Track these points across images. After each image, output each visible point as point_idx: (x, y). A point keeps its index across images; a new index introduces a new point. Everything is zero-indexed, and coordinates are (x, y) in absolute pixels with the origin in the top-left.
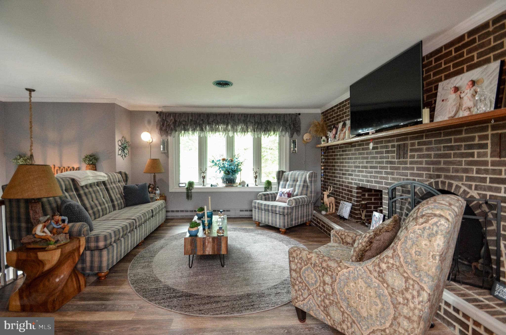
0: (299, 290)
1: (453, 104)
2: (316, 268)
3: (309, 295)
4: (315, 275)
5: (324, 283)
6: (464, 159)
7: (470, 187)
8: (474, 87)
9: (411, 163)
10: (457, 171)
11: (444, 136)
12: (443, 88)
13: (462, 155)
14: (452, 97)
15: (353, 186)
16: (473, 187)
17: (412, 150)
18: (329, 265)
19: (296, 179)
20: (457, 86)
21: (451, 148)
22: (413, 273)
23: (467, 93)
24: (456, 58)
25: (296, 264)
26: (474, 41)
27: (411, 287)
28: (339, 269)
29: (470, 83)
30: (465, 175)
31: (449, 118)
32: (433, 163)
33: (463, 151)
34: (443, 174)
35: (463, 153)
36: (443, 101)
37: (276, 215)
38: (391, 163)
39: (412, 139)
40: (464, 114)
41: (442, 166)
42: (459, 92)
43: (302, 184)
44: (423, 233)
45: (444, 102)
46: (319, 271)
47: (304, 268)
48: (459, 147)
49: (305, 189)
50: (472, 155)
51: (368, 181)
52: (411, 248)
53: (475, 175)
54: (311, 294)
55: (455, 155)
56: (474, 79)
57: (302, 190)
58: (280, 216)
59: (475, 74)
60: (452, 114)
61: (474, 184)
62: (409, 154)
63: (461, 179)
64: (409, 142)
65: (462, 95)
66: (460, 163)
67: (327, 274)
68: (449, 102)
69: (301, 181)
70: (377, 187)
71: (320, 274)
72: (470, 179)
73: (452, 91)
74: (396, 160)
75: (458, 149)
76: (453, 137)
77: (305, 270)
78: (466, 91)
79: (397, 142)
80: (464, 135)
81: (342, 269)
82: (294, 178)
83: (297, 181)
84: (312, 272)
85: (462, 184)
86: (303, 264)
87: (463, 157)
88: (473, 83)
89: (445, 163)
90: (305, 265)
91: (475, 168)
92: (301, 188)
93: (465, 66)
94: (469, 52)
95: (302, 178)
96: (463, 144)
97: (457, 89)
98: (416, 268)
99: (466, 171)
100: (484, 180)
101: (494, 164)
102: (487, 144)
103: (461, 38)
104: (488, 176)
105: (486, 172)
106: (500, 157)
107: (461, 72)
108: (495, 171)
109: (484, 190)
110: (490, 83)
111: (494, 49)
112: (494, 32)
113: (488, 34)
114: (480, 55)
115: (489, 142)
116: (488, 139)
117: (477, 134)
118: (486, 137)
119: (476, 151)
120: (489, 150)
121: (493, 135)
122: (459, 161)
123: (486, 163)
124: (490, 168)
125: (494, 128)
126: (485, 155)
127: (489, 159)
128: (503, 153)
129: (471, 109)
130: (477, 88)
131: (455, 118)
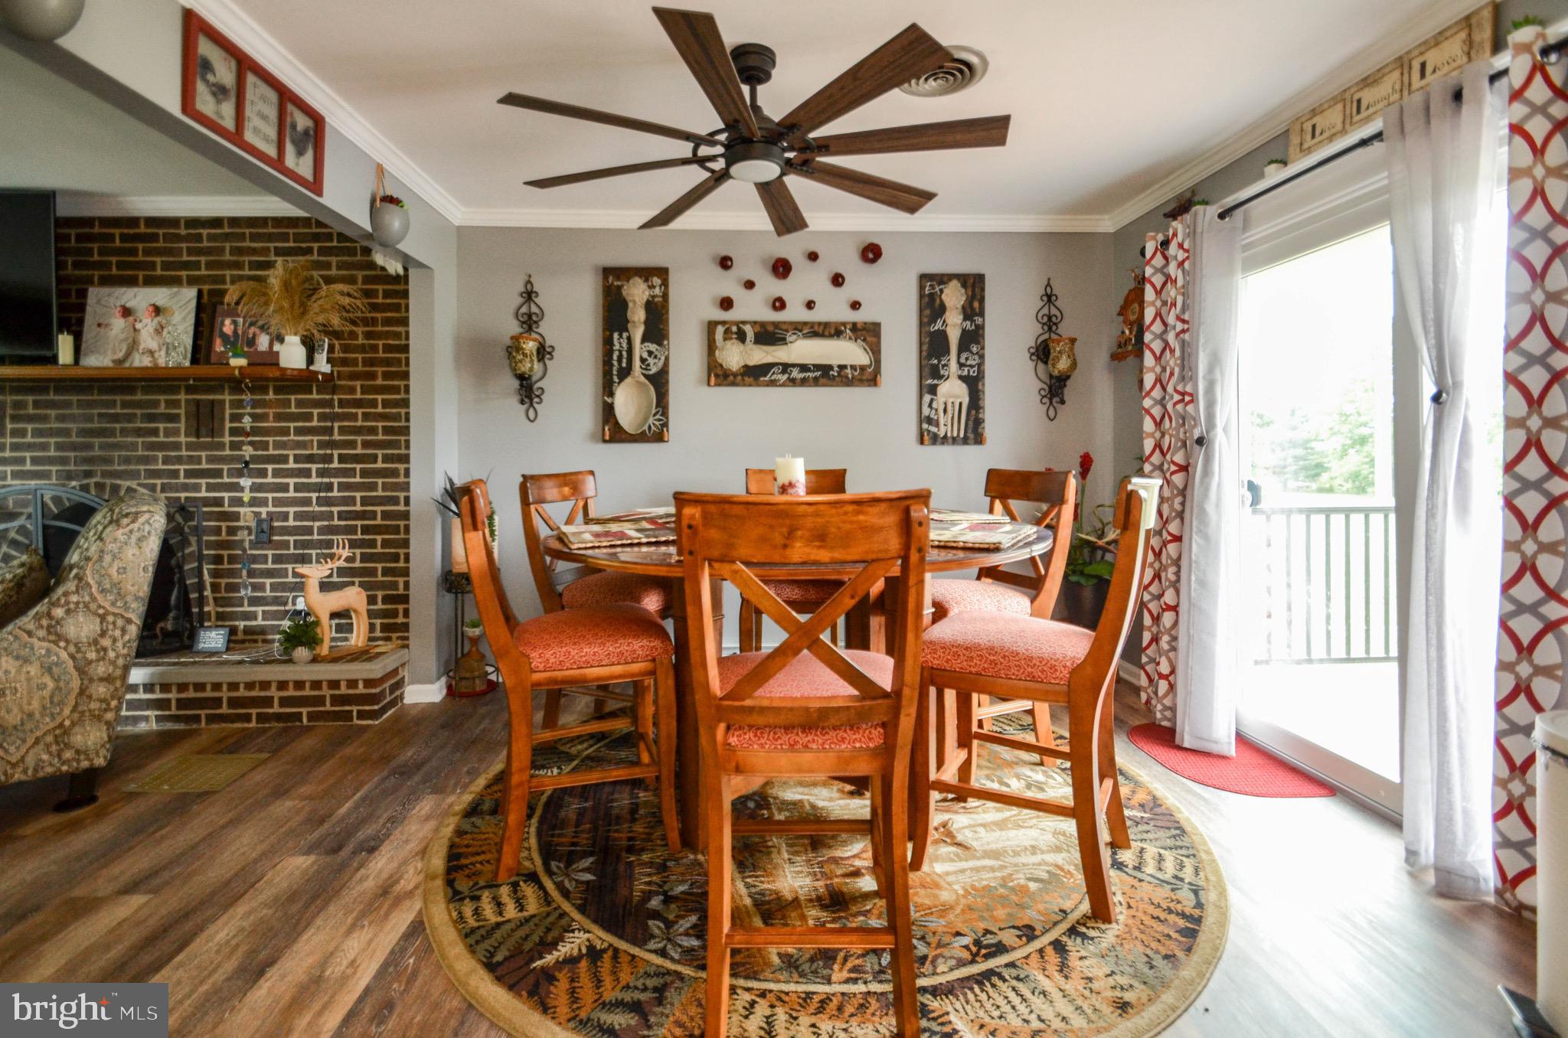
1: (123, 336)
6: (140, 440)
8: (159, 319)
9: (15, 447)
10: (127, 460)
12: (99, 300)
13: (139, 432)
14: (118, 324)
20: (128, 305)
21: (115, 418)
22: (113, 604)
23: (147, 326)
24: (122, 252)
26: (155, 237)
27: (111, 627)
29: (151, 309)
30: (142, 467)
31: (114, 361)
32: (75, 447)
33: (139, 425)
34: (98, 469)
35: (140, 429)
39: (16, 390)
40: (141, 361)
41: (97, 452)
42: (131, 319)
44: (129, 538)
45: (101, 329)
48: (130, 418)
50: (155, 432)
52: (110, 565)
53: (161, 467)
55: (124, 432)
56: (159, 303)
59: (160, 295)
60: (120, 355)
61: (158, 482)
62: (9, 426)
63: (134, 475)
64: (8, 398)
65: (138, 326)
66: (134, 446)
68: (113, 332)
72: (152, 474)
73: (117, 312)
75: (129, 421)
76: (118, 398)
78: (145, 321)
80: (139, 397)
85: (139, 485)
87: (139, 436)
88: (158, 311)
89: (102, 446)
91: (160, 455)
93: (141, 274)
94: (148, 252)
96: (138, 412)
97: (127, 312)
98: (119, 594)
99: (146, 460)
100: (175, 474)
101: (190, 447)
102: (178, 416)
103: (133, 221)
104: (182, 467)
105: (179, 460)
106: (198, 437)
107: (131, 282)
108: (191, 460)
109: (177, 491)
110: (184, 319)
111: (186, 266)
112: (188, 238)
113: (178, 238)
114: (166, 266)
115: (182, 411)
116: (179, 407)
117: (162, 398)
118: (176, 404)
119: (161, 426)
120: (182, 426)
121: (187, 401)
122: (132, 444)
123: (176, 446)
124: (184, 453)
125: (190, 390)
126: (176, 432)
127: (183, 439)
128: (203, 431)
129: (156, 355)
130: (164, 322)
131: (127, 365)
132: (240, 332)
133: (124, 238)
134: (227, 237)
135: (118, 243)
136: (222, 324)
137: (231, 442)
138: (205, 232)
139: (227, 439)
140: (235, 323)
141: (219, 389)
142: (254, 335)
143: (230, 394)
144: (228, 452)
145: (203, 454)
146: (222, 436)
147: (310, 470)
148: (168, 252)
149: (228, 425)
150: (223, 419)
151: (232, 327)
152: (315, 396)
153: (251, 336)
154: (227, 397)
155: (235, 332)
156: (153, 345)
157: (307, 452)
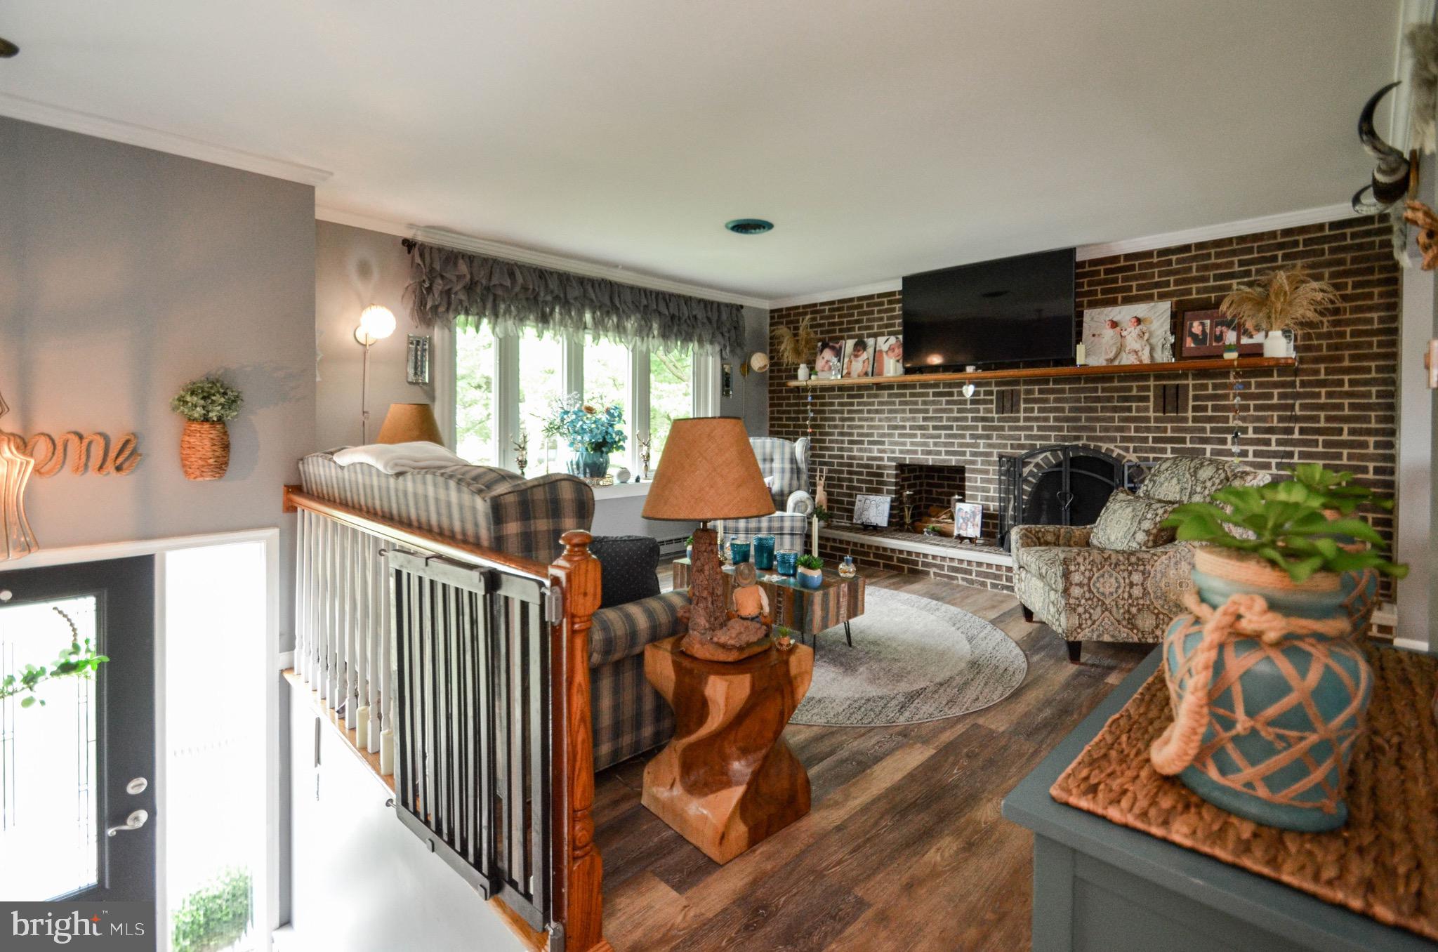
0: (1086, 611)
1: (1111, 342)
2: (1118, 569)
3: (1103, 612)
4: (1116, 578)
5: (1131, 585)
6: (1117, 415)
7: (1127, 450)
8: (1140, 327)
9: (1027, 419)
10: (1106, 429)
11: (1086, 383)
12: (1092, 319)
13: (1115, 409)
14: (1109, 333)
15: (886, 463)
16: (1131, 450)
17: (1026, 401)
18: (1141, 557)
19: (768, 457)
20: (1114, 319)
21: (1098, 399)
23: (1131, 333)
24: (1105, 282)
25: (1083, 574)
26: (1132, 268)
28: (1155, 558)
29: (1134, 320)
30: (1118, 434)
31: (1107, 360)
32: (1067, 419)
33: (1116, 404)
34: (1084, 434)
35: (1117, 407)
36: (1094, 335)
37: (782, 539)
38: (984, 419)
39: (1027, 382)
40: (1127, 360)
41: (1083, 423)
42: (1118, 328)
43: (787, 466)
45: (1096, 339)
46: (1124, 571)
47: (1096, 575)
48: (1110, 399)
49: (795, 476)
50: (1129, 409)
51: (929, 453)
53: (1133, 434)
54: (1106, 609)
55: (1104, 409)
56: (1140, 316)
57: (791, 479)
58: (792, 539)
59: (1140, 309)
60: (1111, 355)
61: (1131, 445)
62: (1022, 406)
63: (1113, 440)
64: (1022, 388)
65: (1124, 333)
66: (1112, 419)
67: (1136, 570)
68: (1104, 341)
69: (783, 459)
70: (953, 461)
71: (1126, 574)
72: (1124, 439)
73: (1107, 325)
74: (996, 416)
75: (1108, 402)
76: (1099, 385)
77: (1098, 578)
78: (1129, 330)
79: (996, 385)
80: (1116, 384)
81: (1159, 557)
82: (764, 454)
83: (772, 460)
84: (1111, 576)
85: (1115, 447)
86: (1095, 569)
87: (1115, 412)
88: (1139, 321)
89: (1088, 419)
90: (1099, 570)
91: (1132, 425)
92: (787, 475)
93: (1120, 296)
94: (1125, 279)
95: (783, 453)
96: (1116, 395)
97: (1114, 324)
99: (1121, 429)
100: (1145, 440)
101: (1157, 420)
102: (1148, 396)
103: (1115, 259)
104: (1150, 435)
105: (1148, 430)
106: (1164, 413)
107: (1113, 302)
108: (1158, 429)
109: (1146, 452)
110: (1162, 325)
111: (1158, 285)
112: (1159, 264)
113: (1152, 265)
114: (1140, 288)
115: (1151, 394)
116: (1149, 391)
117: (1134, 384)
118: (1147, 388)
119: (1134, 405)
120: (1151, 404)
121: (1155, 386)
122: (1110, 417)
123: (1147, 419)
124: (1152, 424)
125: (1157, 378)
126: (1147, 409)
127: (1151, 414)
128: (1169, 408)
129: (1140, 354)
130: (1145, 329)
131: (1116, 363)
132: (1208, 331)
133: (1107, 272)
134: (1195, 258)
135: (1102, 276)
136: (1191, 326)
137: (1193, 417)
138: (1174, 258)
139: (1190, 414)
140: (1203, 325)
141: (1185, 376)
142: (1222, 333)
143: (1193, 379)
144: (1190, 424)
145: (1169, 425)
146: (1186, 411)
147: (1270, 440)
148: (1143, 277)
149: (1191, 403)
150: (1187, 400)
151: (1200, 328)
152: (1276, 378)
153: (1218, 333)
154: (1191, 382)
155: (1204, 331)
156: (1137, 346)
157: (1267, 425)
